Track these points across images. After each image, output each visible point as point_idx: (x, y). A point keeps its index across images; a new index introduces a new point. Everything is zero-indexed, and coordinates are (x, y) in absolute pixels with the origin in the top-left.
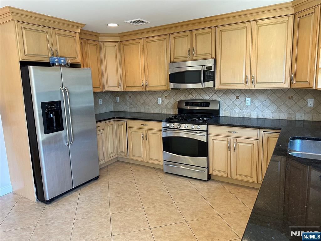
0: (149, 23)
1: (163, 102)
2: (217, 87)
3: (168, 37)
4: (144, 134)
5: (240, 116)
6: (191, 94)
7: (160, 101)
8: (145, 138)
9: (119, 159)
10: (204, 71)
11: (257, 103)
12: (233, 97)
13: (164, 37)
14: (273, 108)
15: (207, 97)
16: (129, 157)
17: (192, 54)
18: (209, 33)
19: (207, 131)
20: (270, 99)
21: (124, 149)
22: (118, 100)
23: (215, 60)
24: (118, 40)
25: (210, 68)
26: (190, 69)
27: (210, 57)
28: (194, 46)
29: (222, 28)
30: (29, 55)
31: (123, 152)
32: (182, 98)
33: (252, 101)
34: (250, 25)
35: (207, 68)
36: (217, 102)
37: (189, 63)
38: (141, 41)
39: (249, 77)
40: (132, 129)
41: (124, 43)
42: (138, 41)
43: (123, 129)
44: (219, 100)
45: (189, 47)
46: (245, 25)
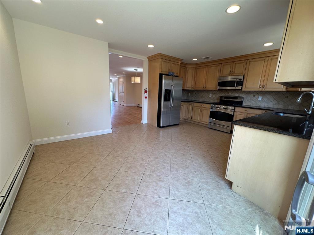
0: (212, 59)
1: (212, 96)
2: (243, 90)
3: (220, 65)
4: (201, 109)
5: (254, 105)
6: (228, 93)
7: (211, 96)
8: (201, 111)
9: (187, 121)
10: (237, 81)
11: (265, 99)
12: (252, 96)
13: (218, 65)
14: (275, 102)
15: (237, 95)
16: (192, 120)
17: (232, 73)
18: (242, 63)
19: (234, 110)
20: (273, 98)
21: (190, 116)
22: (189, 94)
23: (244, 76)
24: (195, 66)
25: (241, 80)
26: (229, 80)
27: (242, 74)
28: (233, 69)
29: (250, 60)
30: (163, 71)
31: (189, 117)
32: (223, 95)
33: (262, 98)
34: (267, 59)
35: (239, 80)
36: (242, 97)
37: (230, 77)
38: (206, 67)
39: (262, 85)
40: (195, 107)
41: (197, 68)
42: (204, 67)
43: (191, 107)
44: (244, 96)
45: (231, 70)
46: (264, 59)
